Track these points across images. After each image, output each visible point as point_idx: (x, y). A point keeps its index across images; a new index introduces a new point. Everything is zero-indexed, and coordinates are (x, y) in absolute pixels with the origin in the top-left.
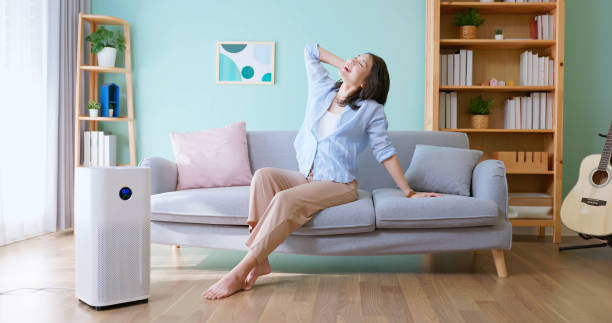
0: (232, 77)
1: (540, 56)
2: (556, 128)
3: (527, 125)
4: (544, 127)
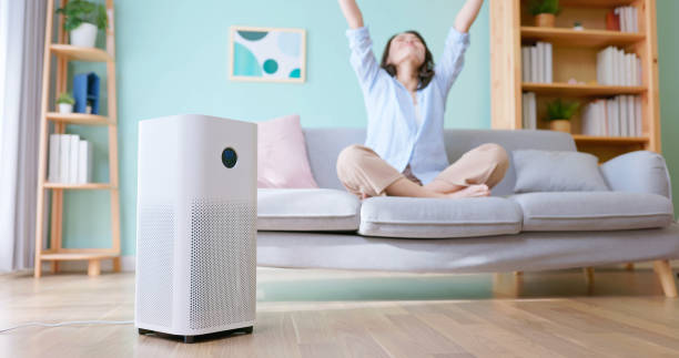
0: (250, 72)
1: (626, 53)
2: (651, 136)
3: (614, 133)
4: (634, 134)
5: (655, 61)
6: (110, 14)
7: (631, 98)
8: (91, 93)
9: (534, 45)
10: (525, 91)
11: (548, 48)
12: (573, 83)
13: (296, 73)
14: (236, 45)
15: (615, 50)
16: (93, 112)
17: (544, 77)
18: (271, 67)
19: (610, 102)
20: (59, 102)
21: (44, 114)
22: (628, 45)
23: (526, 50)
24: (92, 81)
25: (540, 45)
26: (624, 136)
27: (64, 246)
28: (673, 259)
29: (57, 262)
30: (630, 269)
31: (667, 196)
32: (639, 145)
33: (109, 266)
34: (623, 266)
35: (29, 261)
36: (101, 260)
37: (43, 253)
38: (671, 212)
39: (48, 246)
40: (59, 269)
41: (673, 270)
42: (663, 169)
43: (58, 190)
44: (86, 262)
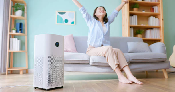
0: (61, 23)
1: (155, 18)
2: (162, 38)
3: (153, 38)
4: (158, 38)
5: (163, 20)
6: (25, 7)
7: (157, 29)
8: (21, 28)
9: (133, 16)
10: (130, 27)
11: (136, 16)
12: (142, 25)
13: (73, 23)
14: (58, 15)
15: (153, 17)
16: (21, 32)
17: (135, 24)
18: (66, 21)
19: (152, 30)
20: (12, 30)
21: (9, 33)
22: (156, 16)
23: (131, 17)
24: (21, 24)
25: (134, 16)
26: (155, 38)
27: (13, 66)
28: (167, 69)
29: (12, 71)
30: (157, 72)
31: (165, 54)
32: (159, 41)
33: (25, 72)
34: (155, 71)
35: (5, 71)
36: (23, 70)
37: (8, 68)
38: (166, 57)
39: (9, 67)
40: (12, 72)
41: (167, 72)
42: (164, 47)
43: (12, 52)
44: (19, 71)
